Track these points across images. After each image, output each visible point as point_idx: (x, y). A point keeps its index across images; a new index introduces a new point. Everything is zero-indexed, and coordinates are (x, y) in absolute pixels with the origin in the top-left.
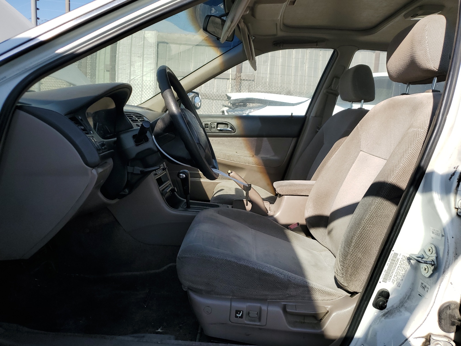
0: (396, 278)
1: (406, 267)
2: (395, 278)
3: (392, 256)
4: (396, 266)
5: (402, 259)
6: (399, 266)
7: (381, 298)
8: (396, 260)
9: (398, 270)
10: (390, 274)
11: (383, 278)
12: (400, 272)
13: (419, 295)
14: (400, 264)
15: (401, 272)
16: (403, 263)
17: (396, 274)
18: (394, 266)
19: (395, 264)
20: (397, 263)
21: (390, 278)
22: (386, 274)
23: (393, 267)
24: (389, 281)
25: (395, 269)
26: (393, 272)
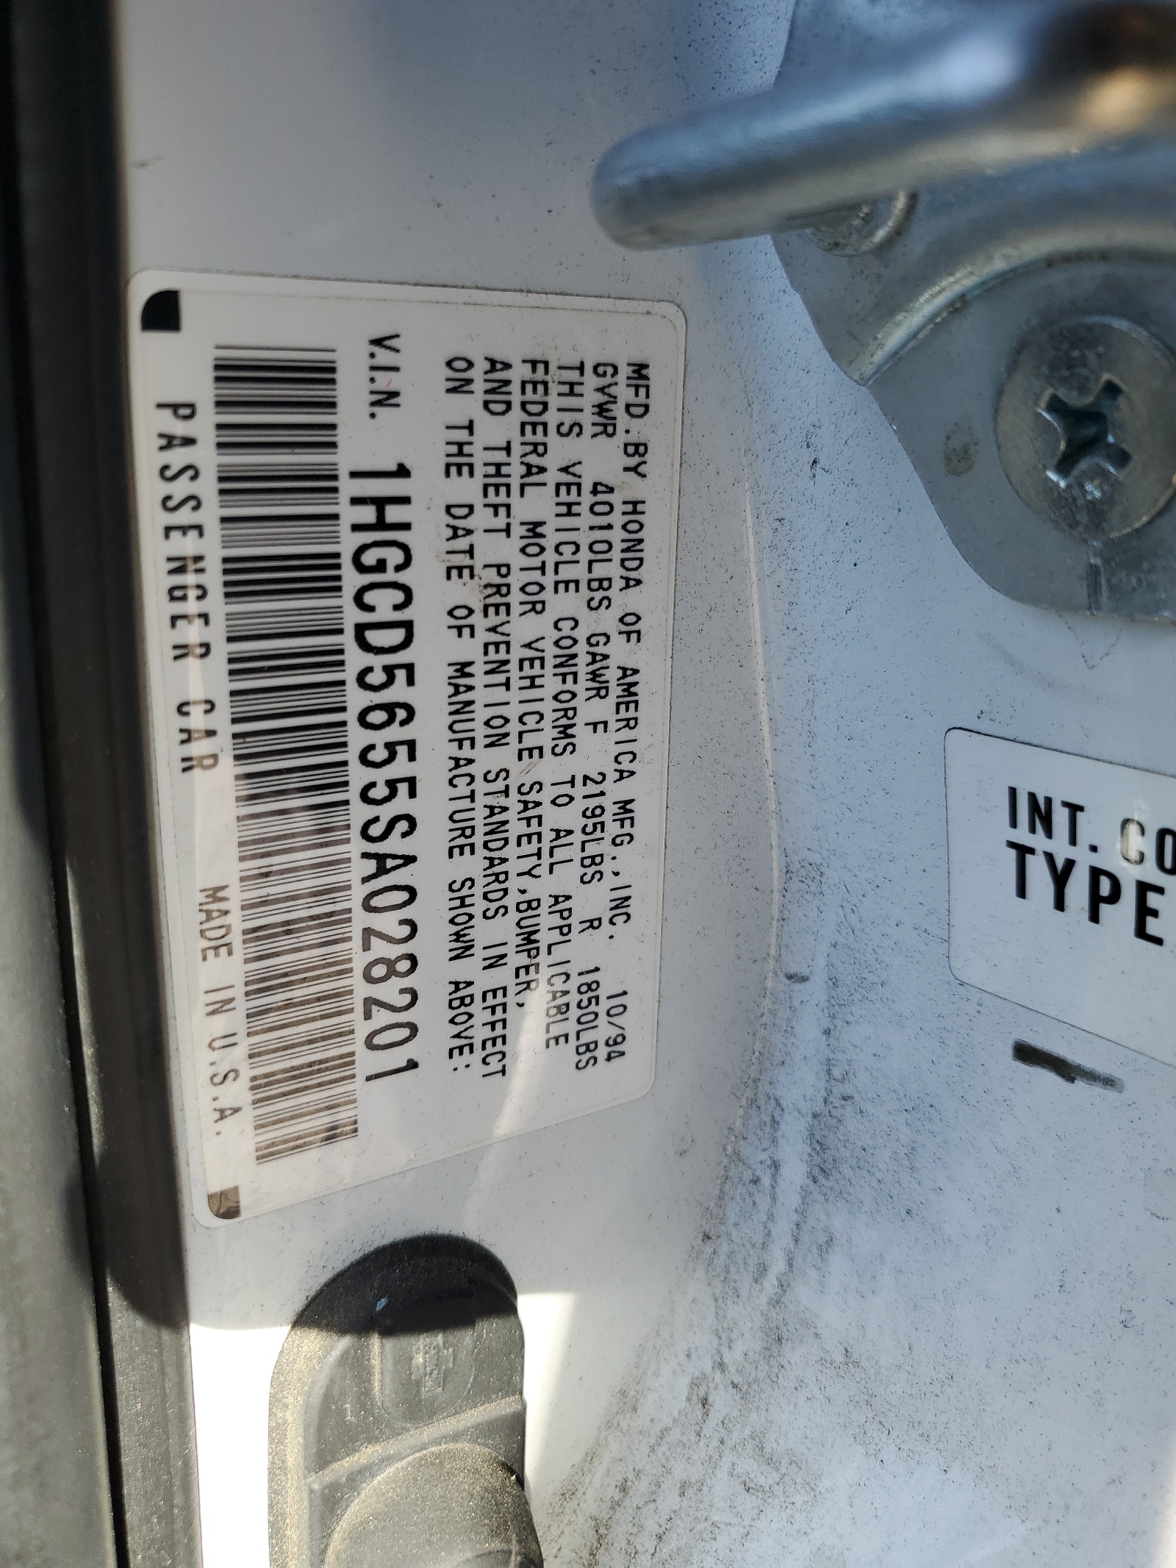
0: (504, 930)
1: (607, 621)
2: (483, 933)
3: (207, 487)
4: (398, 692)
5: (458, 463)
6: (469, 649)
7: (366, 1472)
8: (348, 543)
9: (487, 760)
10: (361, 920)
11: (237, 1093)
12: (521, 773)
13: (1025, 1053)
14: (467, 591)
15: (550, 770)
16: (507, 550)
17: (473, 865)
18: (357, 699)
19: (355, 659)
20: (384, 602)
21: (390, 991)
22: (260, 986)
23: (357, 737)
24: (397, 1058)
25: (400, 767)
26: (394, 844)
